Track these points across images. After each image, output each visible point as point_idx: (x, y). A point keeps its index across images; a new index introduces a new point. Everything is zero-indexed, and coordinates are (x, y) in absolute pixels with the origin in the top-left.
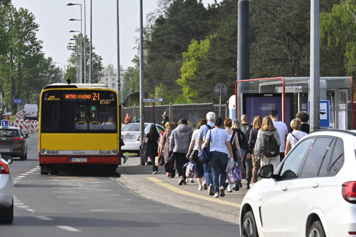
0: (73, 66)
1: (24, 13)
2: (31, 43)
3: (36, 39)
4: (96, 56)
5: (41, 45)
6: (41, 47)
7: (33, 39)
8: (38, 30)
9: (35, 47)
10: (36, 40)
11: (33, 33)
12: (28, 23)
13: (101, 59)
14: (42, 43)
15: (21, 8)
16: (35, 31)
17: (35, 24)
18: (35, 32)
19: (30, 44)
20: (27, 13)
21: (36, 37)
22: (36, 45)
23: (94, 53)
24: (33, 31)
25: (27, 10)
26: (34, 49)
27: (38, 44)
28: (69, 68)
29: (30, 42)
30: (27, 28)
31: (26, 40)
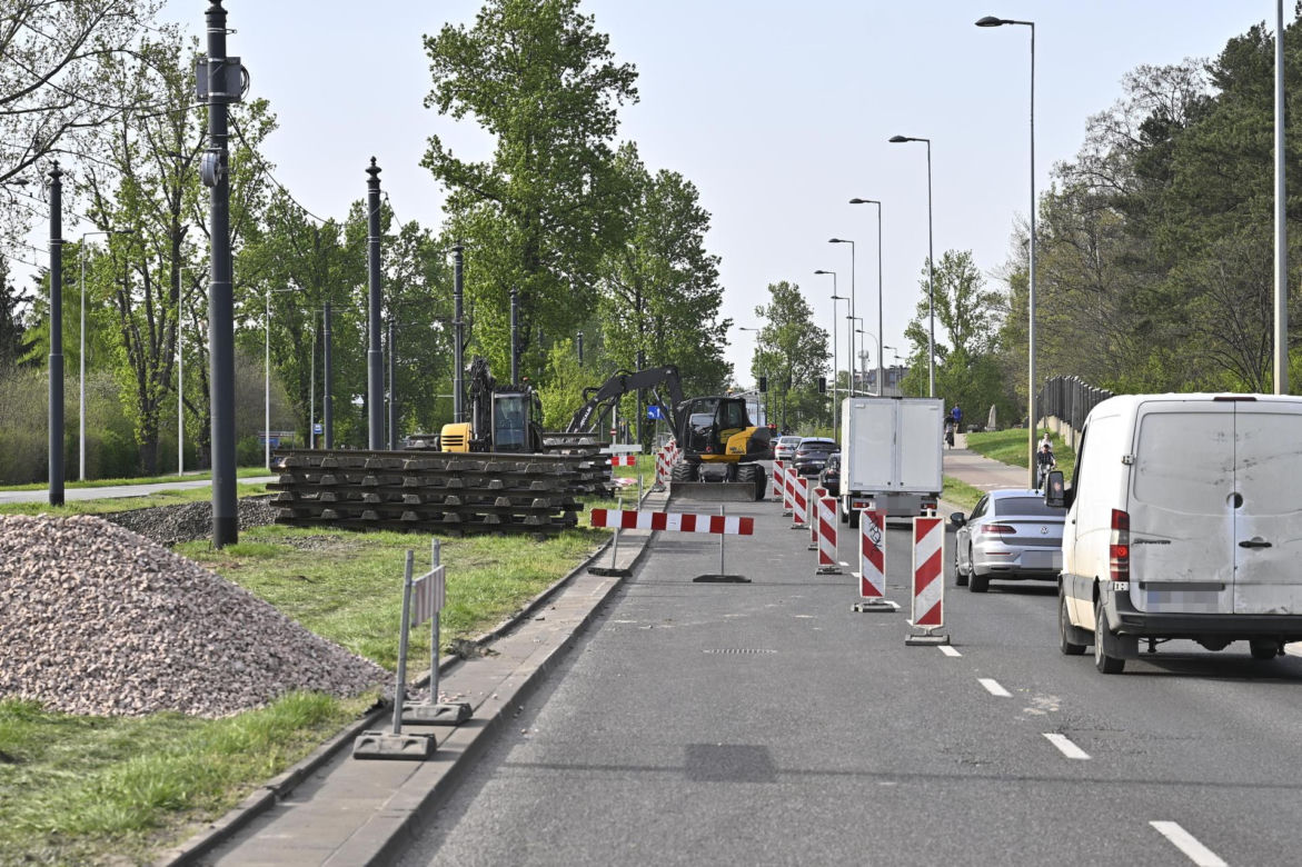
0: (767, 350)
1: (671, 182)
2: (691, 263)
3: (704, 251)
4: (814, 330)
5: (717, 267)
6: (716, 274)
7: (694, 254)
8: (708, 228)
9: (700, 275)
10: (704, 256)
11: (695, 237)
12: (681, 212)
13: (827, 336)
14: (719, 262)
15: (662, 172)
16: (702, 229)
17: (700, 213)
18: (700, 233)
19: (688, 267)
20: (677, 183)
21: (702, 247)
22: (703, 268)
23: (811, 325)
24: (697, 231)
25: (679, 176)
26: (697, 278)
27: (709, 265)
28: (759, 354)
29: (687, 261)
30: (679, 225)
31: (678, 257)
